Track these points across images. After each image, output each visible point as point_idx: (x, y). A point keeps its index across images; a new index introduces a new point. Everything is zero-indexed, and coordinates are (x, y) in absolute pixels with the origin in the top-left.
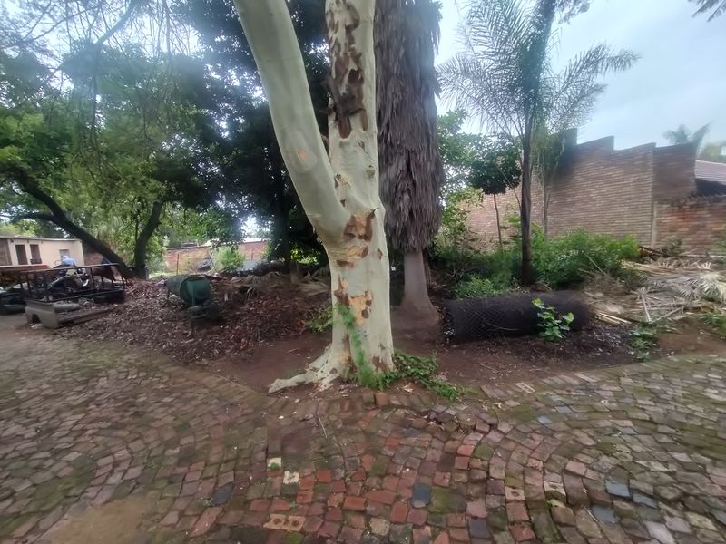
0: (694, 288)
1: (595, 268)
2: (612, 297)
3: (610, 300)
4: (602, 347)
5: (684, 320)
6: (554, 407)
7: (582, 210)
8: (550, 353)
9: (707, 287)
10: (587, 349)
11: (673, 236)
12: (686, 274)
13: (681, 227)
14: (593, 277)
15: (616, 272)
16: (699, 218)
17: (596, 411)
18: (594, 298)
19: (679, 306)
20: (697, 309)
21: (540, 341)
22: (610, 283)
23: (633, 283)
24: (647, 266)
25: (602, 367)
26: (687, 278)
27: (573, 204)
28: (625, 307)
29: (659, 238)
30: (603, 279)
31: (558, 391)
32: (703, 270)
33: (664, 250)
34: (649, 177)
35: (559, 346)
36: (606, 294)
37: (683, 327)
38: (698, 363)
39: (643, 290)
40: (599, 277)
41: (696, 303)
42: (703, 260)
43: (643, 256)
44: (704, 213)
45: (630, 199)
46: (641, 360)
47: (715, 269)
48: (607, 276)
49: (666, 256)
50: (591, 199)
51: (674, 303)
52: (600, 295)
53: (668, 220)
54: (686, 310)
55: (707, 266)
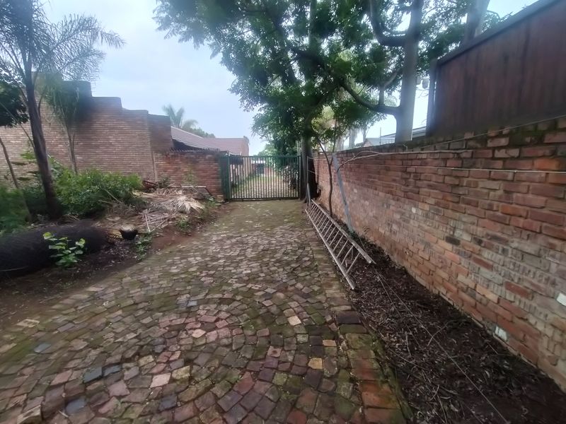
0: (174, 206)
1: (113, 199)
2: (126, 219)
3: (126, 221)
4: (114, 259)
5: (166, 227)
6: (56, 330)
7: (105, 152)
8: (65, 278)
9: (180, 204)
10: (102, 265)
11: (166, 175)
12: (171, 198)
13: (169, 169)
14: (111, 206)
15: (128, 200)
16: (177, 164)
17: (97, 314)
18: (113, 222)
19: (165, 219)
20: (174, 219)
21: (56, 271)
22: (124, 208)
23: (141, 206)
24: (151, 194)
25: (112, 275)
26: (171, 201)
27: (97, 147)
28: (135, 225)
29: (159, 176)
30: (119, 207)
31: (64, 312)
32: (179, 195)
33: (160, 184)
34: (146, 133)
35: (77, 270)
36: (122, 217)
37: (166, 232)
38: (170, 252)
39: (146, 211)
40: (115, 205)
41: (174, 215)
42: (179, 189)
43: (148, 188)
44: (178, 160)
45: (138, 147)
46: (141, 261)
47: (184, 194)
48: (122, 203)
49: (161, 187)
50: (111, 144)
51: (163, 217)
52: (117, 219)
53: (162, 163)
54: (169, 220)
55: (180, 192)
